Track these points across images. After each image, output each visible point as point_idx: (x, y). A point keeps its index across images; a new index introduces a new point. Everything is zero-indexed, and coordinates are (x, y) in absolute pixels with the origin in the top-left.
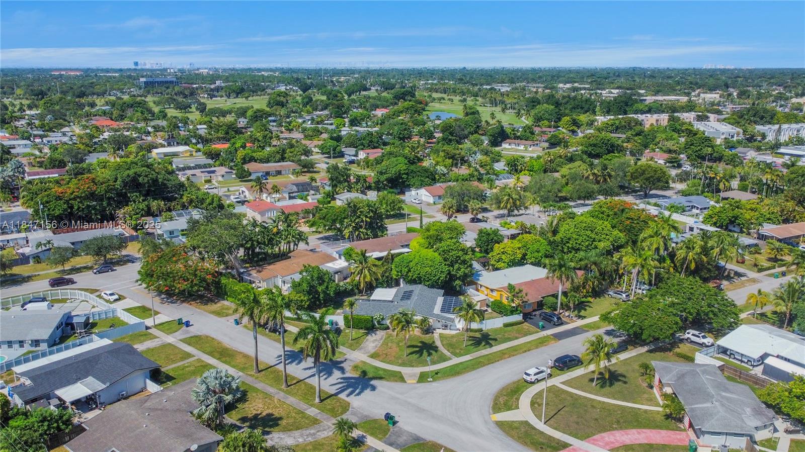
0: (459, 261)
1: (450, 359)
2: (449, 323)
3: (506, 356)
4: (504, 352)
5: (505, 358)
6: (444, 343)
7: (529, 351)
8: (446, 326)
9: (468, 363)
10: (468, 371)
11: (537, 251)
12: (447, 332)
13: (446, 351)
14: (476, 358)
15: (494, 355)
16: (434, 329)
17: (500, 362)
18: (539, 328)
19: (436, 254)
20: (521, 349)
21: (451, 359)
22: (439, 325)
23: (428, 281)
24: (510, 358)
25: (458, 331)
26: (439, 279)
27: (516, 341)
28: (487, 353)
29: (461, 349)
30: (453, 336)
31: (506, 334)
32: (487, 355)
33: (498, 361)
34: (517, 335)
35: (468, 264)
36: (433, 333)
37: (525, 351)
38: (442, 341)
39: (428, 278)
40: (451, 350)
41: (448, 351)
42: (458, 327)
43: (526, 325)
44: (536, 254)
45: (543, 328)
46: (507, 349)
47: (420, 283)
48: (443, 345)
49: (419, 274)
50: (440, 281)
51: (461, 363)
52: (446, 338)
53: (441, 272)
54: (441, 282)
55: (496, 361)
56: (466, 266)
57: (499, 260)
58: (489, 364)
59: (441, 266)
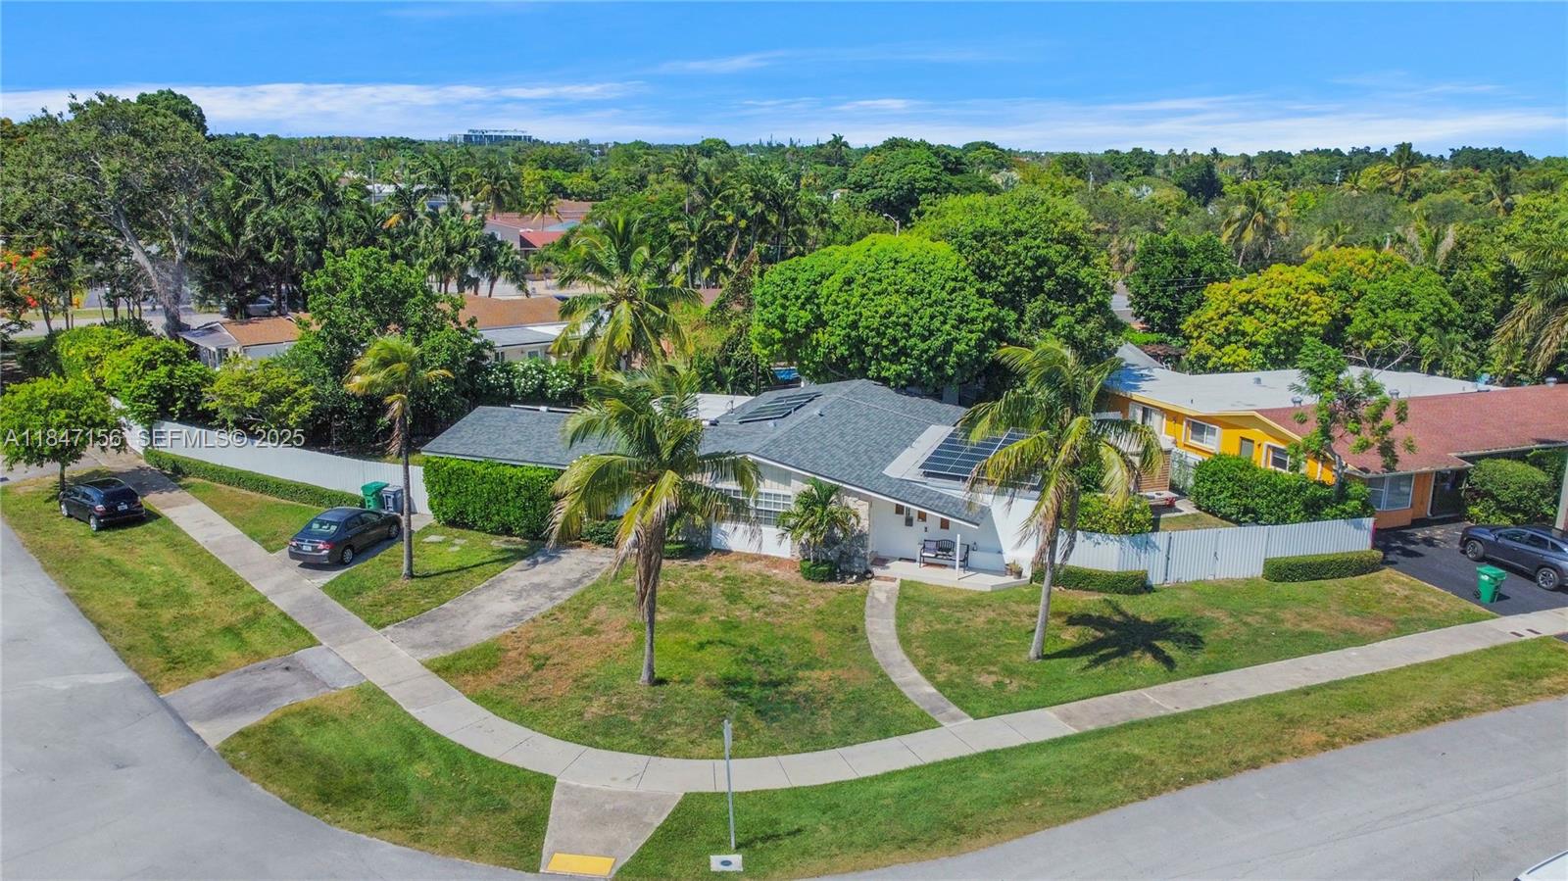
0: (1049, 285)
1: (925, 722)
2: (961, 533)
3: (1309, 736)
4: (1294, 709)
5: (1300, 752)
6: (917, 627)
7: (1456, 714)
8: (944, 548)
9: (1042, 759)
10: (1034, 823)
11: (1397, 304)
12: (949, 578)
13: (914, 675)
14: (1101, 733)
15: (1218, 720)
16: (881, 562)
17: (1268, 773)
18: (1476, 597)
19: (943, 248)
20: (1396, 699)
21: (935, 725)
22: (910, 539)
23: (894, 359)
24: (1329, 757)
25: (1010, 579)
26: (947, 348)
27: (1353, 652)
28: (1170, 707)
29: (1010, 672)
30: (975, 602)
31: (1287, 615)
32: (1177, 719)
33: (1254, 764)
34: (1354, 623)
35: (1091, 301)
36: (865, 576)
37: (1430, 718)
38: (903, 621)
39: (894, 341)
40: (946, 671)
41: (929, 673)
42: (1009, 556)
43: (1394, 582)
44: (1394, 316)
45: (1501, 602)
46: (1307, 692)
47: (862, 372)
48: (905, 641)
49: (854, 325)
50: (953, 359)
51: (992, 758)
52: (934, 605)
53: (961, 320)
54: (959, 365)
55: (1236, 766)
56: (1080, 308)
57: (1232, 335)
58: (1190, 780)
59: (958, 297)
